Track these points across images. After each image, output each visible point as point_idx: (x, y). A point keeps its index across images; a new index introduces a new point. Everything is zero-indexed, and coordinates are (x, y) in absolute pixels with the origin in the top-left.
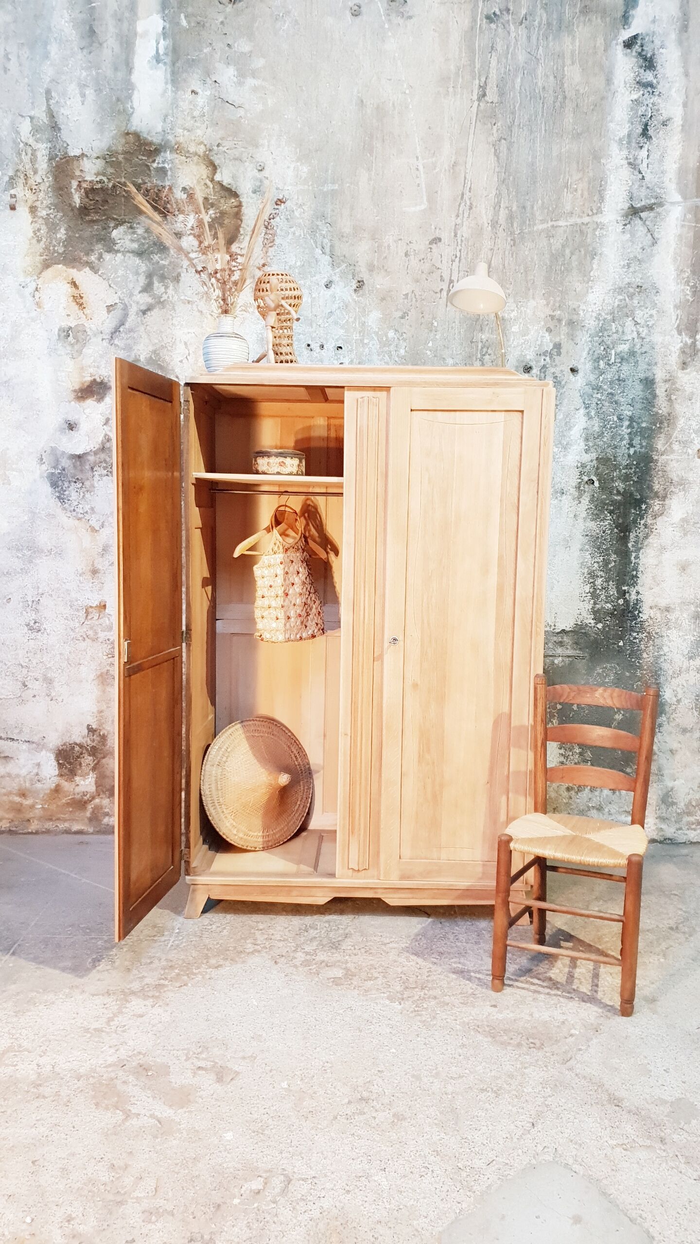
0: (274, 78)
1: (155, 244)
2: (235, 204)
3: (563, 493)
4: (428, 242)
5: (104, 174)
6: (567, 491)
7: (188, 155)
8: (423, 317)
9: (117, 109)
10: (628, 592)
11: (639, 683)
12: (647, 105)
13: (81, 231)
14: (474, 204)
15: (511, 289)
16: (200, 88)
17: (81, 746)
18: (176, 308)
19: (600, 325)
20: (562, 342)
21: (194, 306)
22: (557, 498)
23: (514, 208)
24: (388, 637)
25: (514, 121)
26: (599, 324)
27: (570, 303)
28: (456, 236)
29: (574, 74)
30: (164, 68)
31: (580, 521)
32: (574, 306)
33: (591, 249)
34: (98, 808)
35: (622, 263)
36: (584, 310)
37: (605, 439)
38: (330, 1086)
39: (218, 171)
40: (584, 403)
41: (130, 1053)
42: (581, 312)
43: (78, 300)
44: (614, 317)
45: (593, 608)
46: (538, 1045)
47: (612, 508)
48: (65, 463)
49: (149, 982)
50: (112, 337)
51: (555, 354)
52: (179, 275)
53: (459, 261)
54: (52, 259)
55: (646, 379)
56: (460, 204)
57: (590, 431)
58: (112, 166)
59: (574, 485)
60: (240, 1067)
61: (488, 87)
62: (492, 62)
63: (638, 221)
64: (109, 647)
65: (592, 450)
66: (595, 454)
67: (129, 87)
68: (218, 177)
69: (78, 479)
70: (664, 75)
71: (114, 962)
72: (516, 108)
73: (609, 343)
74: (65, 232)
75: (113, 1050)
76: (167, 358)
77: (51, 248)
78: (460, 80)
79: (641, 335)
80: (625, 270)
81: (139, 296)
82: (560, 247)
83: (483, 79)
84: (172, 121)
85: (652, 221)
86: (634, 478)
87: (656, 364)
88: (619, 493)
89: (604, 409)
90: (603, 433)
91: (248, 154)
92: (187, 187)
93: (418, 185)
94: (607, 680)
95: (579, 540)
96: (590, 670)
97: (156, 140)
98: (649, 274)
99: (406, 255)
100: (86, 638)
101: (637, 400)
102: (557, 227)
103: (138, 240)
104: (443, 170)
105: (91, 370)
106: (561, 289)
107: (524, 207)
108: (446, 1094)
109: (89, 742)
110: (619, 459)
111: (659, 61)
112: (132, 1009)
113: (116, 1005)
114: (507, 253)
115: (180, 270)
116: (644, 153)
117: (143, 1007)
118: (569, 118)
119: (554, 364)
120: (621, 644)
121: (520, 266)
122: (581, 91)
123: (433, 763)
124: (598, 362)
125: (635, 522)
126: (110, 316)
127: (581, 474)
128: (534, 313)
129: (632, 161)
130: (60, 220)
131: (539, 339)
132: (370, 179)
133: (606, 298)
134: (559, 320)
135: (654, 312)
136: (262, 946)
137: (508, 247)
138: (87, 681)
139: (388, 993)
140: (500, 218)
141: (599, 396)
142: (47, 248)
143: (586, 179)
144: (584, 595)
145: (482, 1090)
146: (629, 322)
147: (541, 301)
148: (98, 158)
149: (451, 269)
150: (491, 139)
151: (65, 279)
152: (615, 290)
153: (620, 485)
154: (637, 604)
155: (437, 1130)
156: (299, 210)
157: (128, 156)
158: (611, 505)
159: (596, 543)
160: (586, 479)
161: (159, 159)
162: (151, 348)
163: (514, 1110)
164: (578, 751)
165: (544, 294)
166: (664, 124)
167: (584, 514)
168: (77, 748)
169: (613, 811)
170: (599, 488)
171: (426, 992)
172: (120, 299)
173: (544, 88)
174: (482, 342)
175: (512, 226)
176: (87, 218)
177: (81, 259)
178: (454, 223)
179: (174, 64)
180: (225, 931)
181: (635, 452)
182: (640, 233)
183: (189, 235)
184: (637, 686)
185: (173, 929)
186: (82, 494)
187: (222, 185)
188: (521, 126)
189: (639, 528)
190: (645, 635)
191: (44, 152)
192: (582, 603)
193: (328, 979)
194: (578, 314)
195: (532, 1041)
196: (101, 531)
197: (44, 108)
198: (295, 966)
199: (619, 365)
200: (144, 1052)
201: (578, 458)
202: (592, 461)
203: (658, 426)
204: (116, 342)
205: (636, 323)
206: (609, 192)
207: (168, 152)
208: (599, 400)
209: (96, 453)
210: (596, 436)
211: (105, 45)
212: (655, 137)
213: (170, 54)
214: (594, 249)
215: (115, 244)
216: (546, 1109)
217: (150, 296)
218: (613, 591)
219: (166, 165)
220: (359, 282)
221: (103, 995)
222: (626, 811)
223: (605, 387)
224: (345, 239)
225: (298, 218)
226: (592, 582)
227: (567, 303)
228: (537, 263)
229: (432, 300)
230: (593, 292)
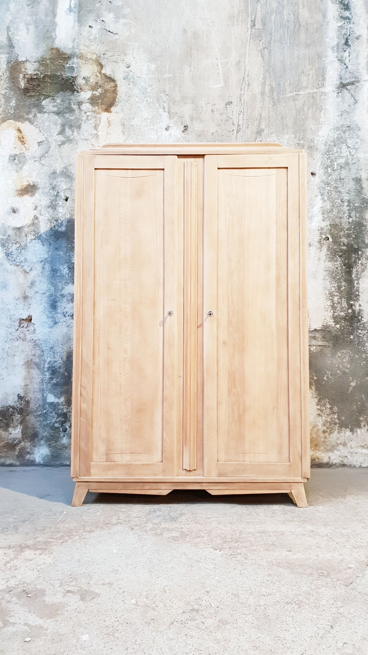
0: (135, 18)
1: (67, 108)
2: (113, 85)
3: (311, 245)
4: (224, 104)
5: (38, 70)
6: (313, 244)
7: (87, 60)
9: (47, 36)
10: (354, 305)
11: (365, 362)
12: (347, 29)
13: (24, 101)
14: (251, 83)
15: (274, 129)
16: (94, 25)
17: (13, 408)
18: (78, 143)
19: (327, 148)
21: (89, 141)
23: (274, 86)
24: (206, 312)
25: (272, 39)
27: (309, 136)
28: (240, 100)
29: (304, 14)
30: (74, 15)
31: (322, 262)
32: (311, 138)
33: (319, 106)
34: (23, 449)
35: (338, 114)
36: (317, 140)
37: (334, 213)
38: (168, 601)
39: (104, 68)
40: (320, 192)
41: (17, 583)
42: (316, 141)
43: (21, 140)
44: (335, 143)
45: (333, 315)
46: (326, 574)
47: (341, 254)
48: (10, 232)
49: (40, 540)
50: (40, 160)
52: (80, 125)
53: (243, 115)
54: (7, 117)
55: (356, 178)
56: (242, 83)
57: (325, 209)
58: (43, 66)
59: (317, 240)
60: (100, 590)
61: (256, 21)
62: (258, 8)
63: (345, 91)
64: (33, 344)
66: (328, 222)
67: (54, 24)
68: (103, 71)
69: (17, 242)
70: (355, 13)
71: (18, 529)
72: (273, 32)
73: (333, 158)
74: (15, 102)
75: (4, 581)
76: (72, 171)
77: (7, 111)
78: (241, 18)
79: (351, 154)
80: (340, 118)
81: (57, 137)
83: (253, 17)
84: (78, 42)
85: (353, 90)
86: (353, 236)
87: (361, 169)
88: (344, 245)
89: (332, 196)
90: (333, 210)
91: (121, 58)
92: (86, 77)
93: (218, 74)
94: (344, 361)
95: (322, 274)
96: (333, 355)
97: (68, 52)
98: (354, 120)
99: (212, 111)
100: (19, 339)
101: (351, 190)
102: (299, 95)
103: (57, 106)
104: (232, 66)
105: (28, 179)
106: (303, 128)
107: (279, 85)
108: (259, 606)
109: (19, 405)
110: (343, 225)
111: (352, 5)
112: (25, 556)
113: (14, 554)
114: (271, 109)
115: (81, 122)
116: (346, 54)
117: (34, 555)
118: (303, 36)
120: (352, 337)
121: (278, 116)
122: (309, 22)
123: (238, 395)
124: (327, 169)
125: (355, 262)
126: (39, 148)
127: (321, 234)
128: (288, 142)
129: (340, 58)
130: (12, 96)
132: (190, 71)
133: (330, 133)
135: (358, 141)
136: (123, 520)
137: (271, 106)
138: (19, 366)
139: (212, 545)
140: (266, 90)
141: (329, 188)
142: (4, 111)
143: (314, 69)
144: (327, 307)
145: (288, 603)
146: (344, 146)
147: (292, 136)
148: (35, 62)
149: (238, 119)
150: (259, 48)
151: (14, 128)
152: (334, 129)
153: (345, 240)
154: (359, 312)
155: (255, 631)
156: (150, 88)
157: (52, 61)
158: (340, 252)
159: (333, 275)
160: (324, 237)
161: (70, 62)
162: (63, 166)
163: (315, 616)
164: (328, 407)
165: (293, 132)
166: (357, 38)
167: (324, 258)
168: (11, 409)
169: (353, 446)
170: (332, 242)
171: (239, 544)
172: (46, 139)
173: (288, 20)
175: (273, 94)
176: (28, 94)
177: (24, 117)
178: (239, 94)
179: (79, 12)
180: (98, 512)
181: (353, 220)
182: (347, 97)
183: (87, 103)
184: (363, 364)
185: (63, 512)
186: (19, 251)
187: (106, 76)
188: (276, 40)
189: (358, 266)
190: (366, 331)
191: (4, 59)
192: (326, 312)
193: (169, 538)
194: (313, 142)
195: (321, 571)
196: (30, 273)
197: (6, 36)
198: (146, 531)
199: (340, 170)
200: (28, 582)
201: (318, 224)
202: (327, 226)
203: (365, 205)
204: (43, 162)
205: (348, 147)
206: (328, 75)
207: (75, 58)
208: (329, 190)
209: (29, 227)
210: (328, 211)
211: (41, 3)
212: (353, 45)
213: (77, 7)
214: (321, 106)
215: (44, 108)
216: (340, 616)
217: (63, 137)
218: (345, 304)
219: (74, 65)
220: (185, 127)
221: (5, 548)
222: (361, 446)
223: (332, 183)
224: (176, 103)
225: (149, 93)
226: (332, 299)
227: (307, 136)
228: (288, 114)
229: (228, 136)
230: (322, 130)
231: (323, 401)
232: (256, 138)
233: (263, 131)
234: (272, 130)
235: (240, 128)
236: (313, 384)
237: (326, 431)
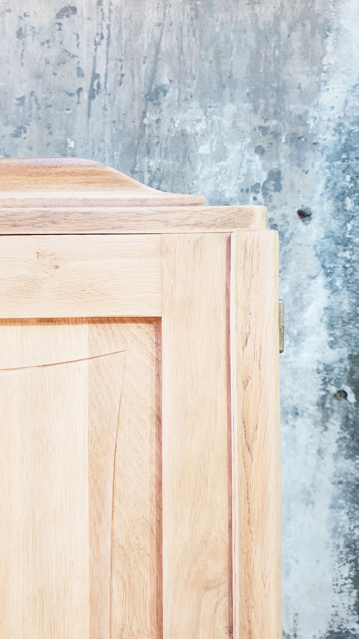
3: (297, 414)
4: (54, 15)
6: (303, 411)
8: (50, 133)
15: (195, 87)
19: (343, 141)
20: (282, 169)
22: (287, 422)
26: (340, 140)
27: (292, 107)
28: (100, 3)
31: (328, 459)
32: (299, 113)
33: (321, 21)
36: (315, 118)
40: (323, 266)
42: (311, 122)
51: (272, 188)
53: (108, 45)
57: (337, 313)
59: (315, 400)
65: (341, 342)
66: (345, 349)
82: (272, 19)
95: (327, 492)
99: (20, 34)
106: (275, 85)
114: (185, 30)
119: (271, 204)
121: (207, 49)
124: (343, 200)
127: (325, 382)
128: (234, 123)
131: (245, 165)
133: (350, 98)
134: (276, 135)
137: (188, 21)
141: (347, 254)
144: (341, 582)
147: (246, 105)
149: (94, 57)
160: (333, 390)
165: (248, 95)
167: (334, 448)
170: (356, 404)
174: (149, 171)
192: (337, 597)
194: (305, 125)
201: (318, 356)
202: (341, 361)
208: (348, 261)
210: (346, 320)
214: (327, 21)
226: (353, 561)
227: (287, 107)
228: (235, 44)
229: (65, 107)
230: (328, 90)
232: (144, 113)
233: (165, 93)
234: (189, 90)
235: (99, 85)
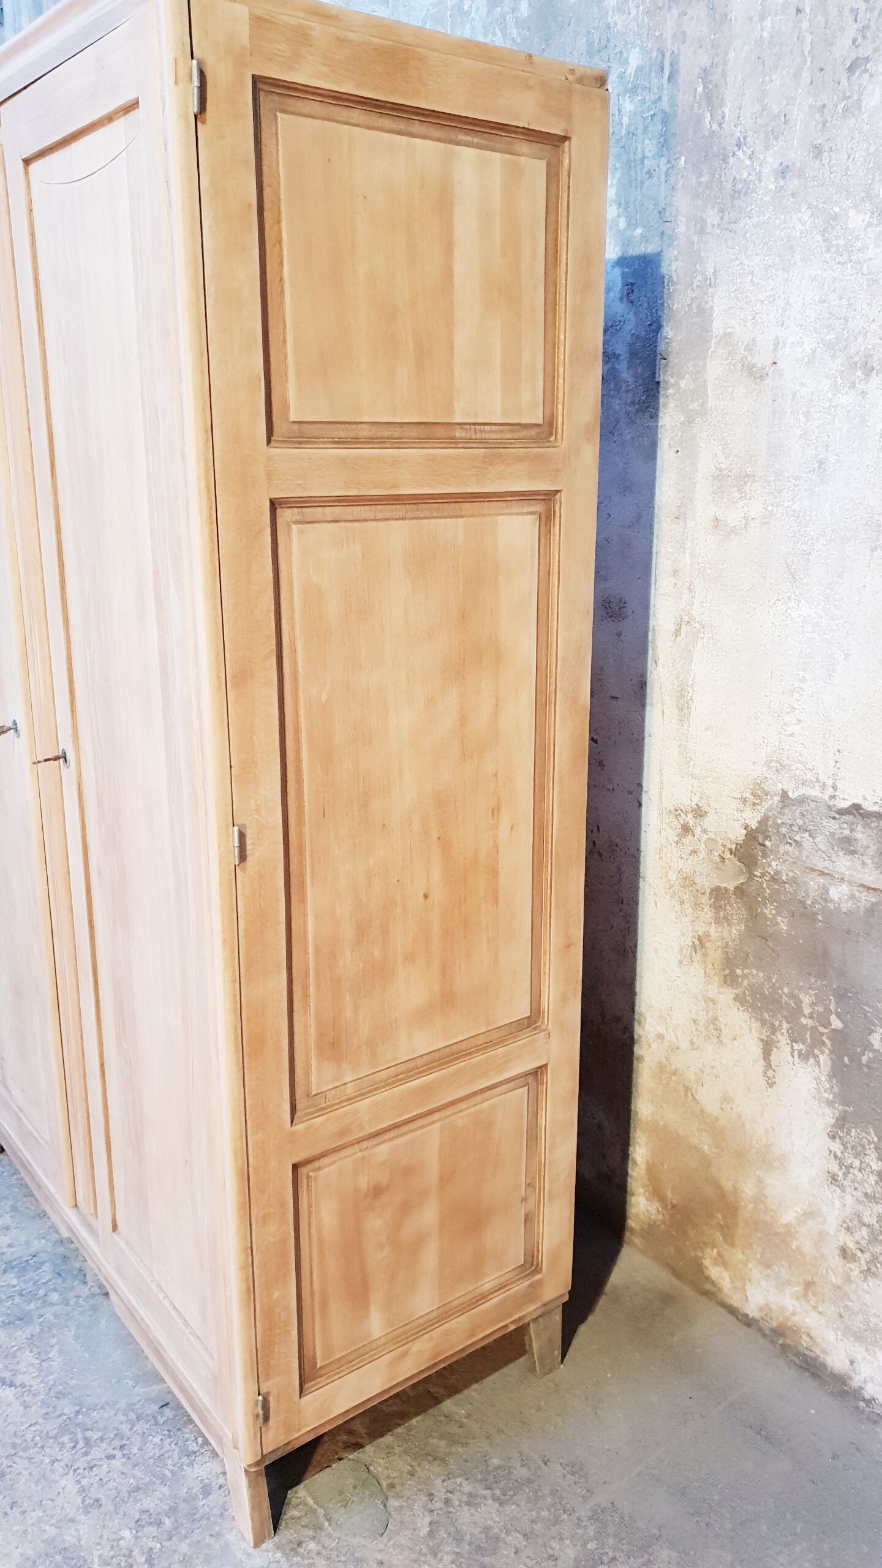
231: (853, 1133)
236: (824, 1043)
237: (854, 1255)
